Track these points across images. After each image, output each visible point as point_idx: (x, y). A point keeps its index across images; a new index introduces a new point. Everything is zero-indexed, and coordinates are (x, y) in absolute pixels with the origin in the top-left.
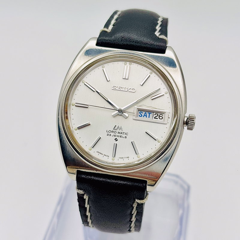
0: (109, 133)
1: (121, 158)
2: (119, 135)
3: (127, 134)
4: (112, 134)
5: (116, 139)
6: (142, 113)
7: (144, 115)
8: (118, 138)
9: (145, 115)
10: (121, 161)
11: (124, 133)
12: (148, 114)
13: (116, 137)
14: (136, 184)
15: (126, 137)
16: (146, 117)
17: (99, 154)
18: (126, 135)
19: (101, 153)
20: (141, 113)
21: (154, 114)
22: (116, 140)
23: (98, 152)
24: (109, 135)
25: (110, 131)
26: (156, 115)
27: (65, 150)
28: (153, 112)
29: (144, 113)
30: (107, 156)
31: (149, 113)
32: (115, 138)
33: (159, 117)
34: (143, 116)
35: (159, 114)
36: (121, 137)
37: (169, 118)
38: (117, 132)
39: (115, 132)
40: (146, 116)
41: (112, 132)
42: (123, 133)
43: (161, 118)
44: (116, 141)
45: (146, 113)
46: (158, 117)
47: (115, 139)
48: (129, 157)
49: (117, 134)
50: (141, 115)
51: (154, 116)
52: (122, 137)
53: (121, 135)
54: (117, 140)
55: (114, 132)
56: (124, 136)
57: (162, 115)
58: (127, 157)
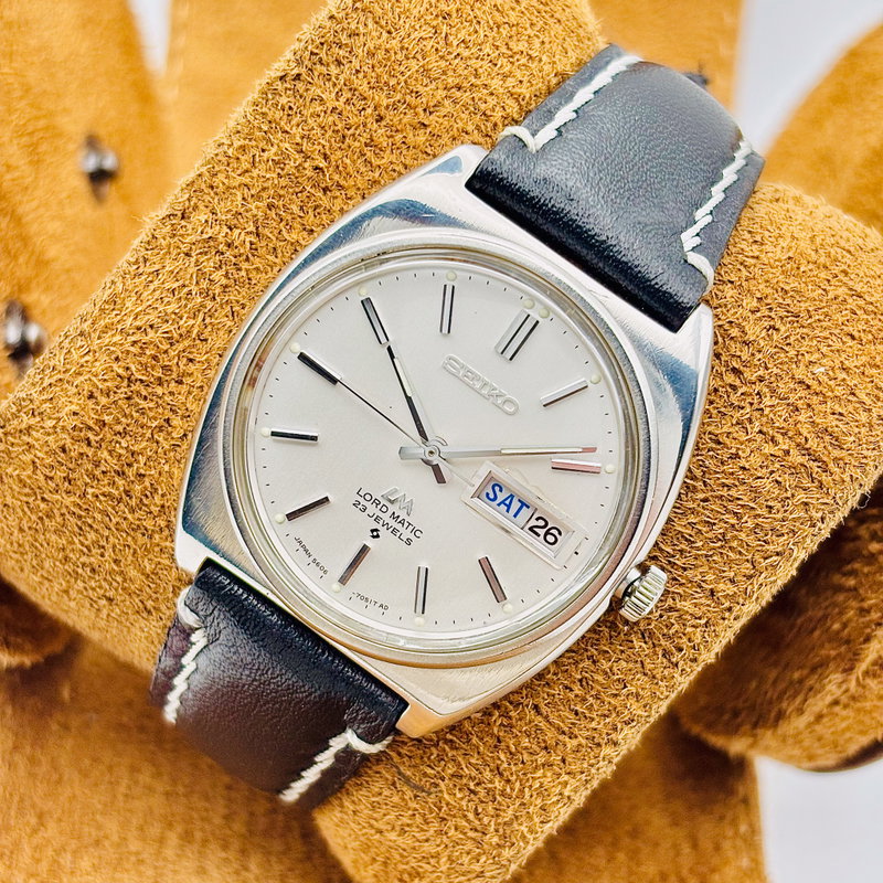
0: (361, 500)
1: (362, 598)
2: (392, 523)
3: (418, 534)
4: (372, 509)
5: (376, 530)
6: (501, 490)
7: (503, 502)
8: (383, 532)
9: (507, 502)
10: (356, 607)
11: (411, 528)
12: (515, 505)
13: (379, 527)
15: (409, 542)
16: (508, 511)
17: (298, 547)
18: (412, 536)
19: (306, 551)
20: (497, 489)
21: (538, 514)
22: (375, 534)
23: (300, 542)
24: (360, 506)
25: (368, 497)
26: (541, 523)
27: (199, 478)
28: (536, 509)
29: (506, 493)
30: (322, 568)
31: (523, 505)
32: (375, 526)
33: (547, 533)
34: (498, 501)
35: (551, 524)
36: (394, 531)
37: (576, 553)
38: (390, 513)
39: (384, 509)
40: (509, 507)
41: (377, 502)
42: (406, 524)
43: (550, 539)
44: (373, 537)
45: (512, 496)
46: (542, 532)
47: (372, 531)
48: (386, 608)
49: (386, 517)
50: (492, 496)
51: (533, 522)
52: (398, 534)
53: (399, 527)
54: (378, 536)
55: (379, 507)
56: (407, 534)
57: (560, 533)
58: (381, 606)
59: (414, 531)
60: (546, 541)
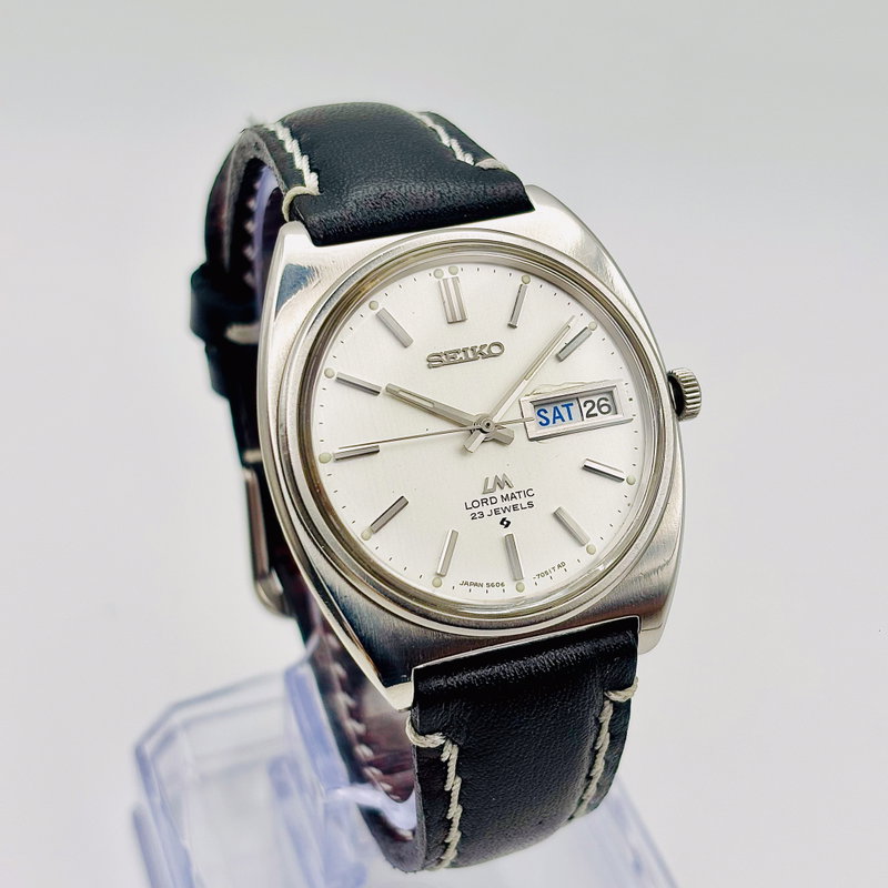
0: (474, 511)
1: (542, 575)
2: (508, 504)
3: (530, 493)
4: (486, 509)
5: (504, 519)
6: (546, 412)
7: (555, 418)
8: (509, 516)
9: (557, 415)
10: (546, 585)
11: (522, 494)
12: (564, 411)
13: (502, 516)
14: (604, 643)
15: (530, 505)
16: (563, 420)
17: (469, 587)
18: (529, 499)
19: (476, 584)
20: (542, 413)
21: (582, 402)
22: (505, 523)
23: (466, 583)
24: (478, 516)
26: (589, 405)
27: (356, 617)
28: (577, 399)
29: (550, 409)
30: (498, 585)
31: (567, 406)
32: (500, 517)
33: (599, 408)
34: (551, 421)
35: (595, 400)
36: (515, 508)
37: (631, 400)
38: (499, 499)
39: (494, 500)
40: (561, 417)
41: (484, 501)
42: (517, 495)
43: (604, 409)
44: (507, 526)
45: (556, 408)
46: (595, 411)
47: (502, 523)
48: (563, 564)
49: (500, 504)
50: (544, 422)
51: (585, 410)
52: (519, 507)
53: (514, 502)
54: (509, 523)
55: (489, 502)
56: (524, 501)
57: (606, 400)
58: (559, 566)
59: (526, 494)
60: (604, 413)
